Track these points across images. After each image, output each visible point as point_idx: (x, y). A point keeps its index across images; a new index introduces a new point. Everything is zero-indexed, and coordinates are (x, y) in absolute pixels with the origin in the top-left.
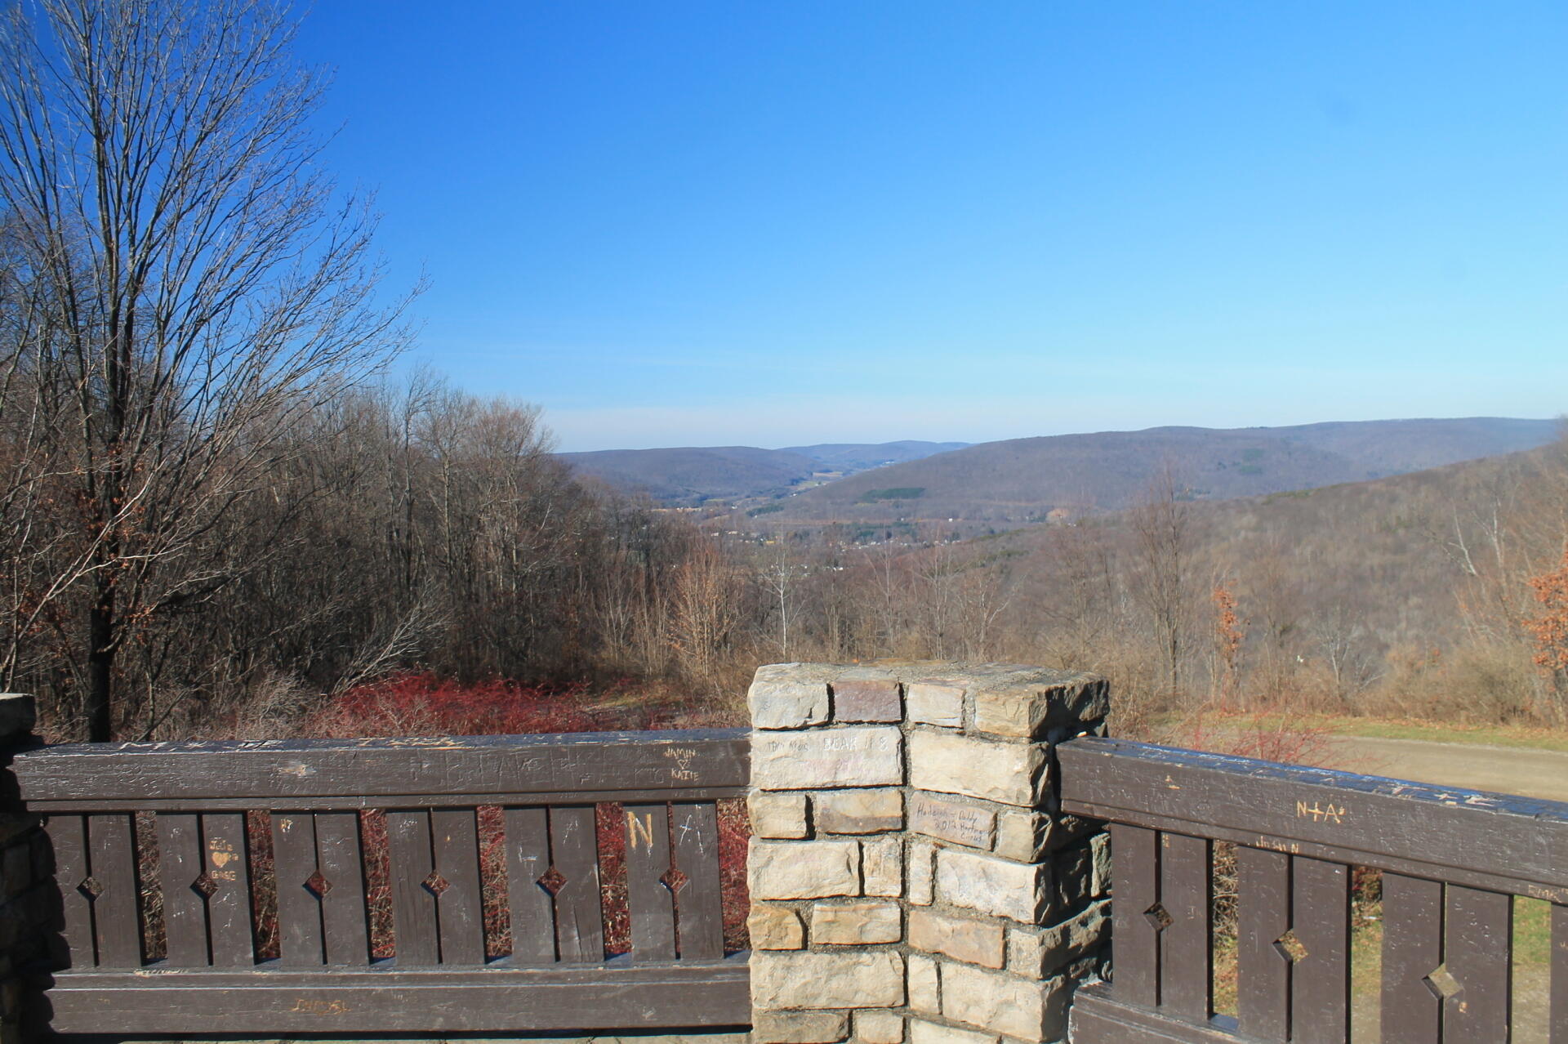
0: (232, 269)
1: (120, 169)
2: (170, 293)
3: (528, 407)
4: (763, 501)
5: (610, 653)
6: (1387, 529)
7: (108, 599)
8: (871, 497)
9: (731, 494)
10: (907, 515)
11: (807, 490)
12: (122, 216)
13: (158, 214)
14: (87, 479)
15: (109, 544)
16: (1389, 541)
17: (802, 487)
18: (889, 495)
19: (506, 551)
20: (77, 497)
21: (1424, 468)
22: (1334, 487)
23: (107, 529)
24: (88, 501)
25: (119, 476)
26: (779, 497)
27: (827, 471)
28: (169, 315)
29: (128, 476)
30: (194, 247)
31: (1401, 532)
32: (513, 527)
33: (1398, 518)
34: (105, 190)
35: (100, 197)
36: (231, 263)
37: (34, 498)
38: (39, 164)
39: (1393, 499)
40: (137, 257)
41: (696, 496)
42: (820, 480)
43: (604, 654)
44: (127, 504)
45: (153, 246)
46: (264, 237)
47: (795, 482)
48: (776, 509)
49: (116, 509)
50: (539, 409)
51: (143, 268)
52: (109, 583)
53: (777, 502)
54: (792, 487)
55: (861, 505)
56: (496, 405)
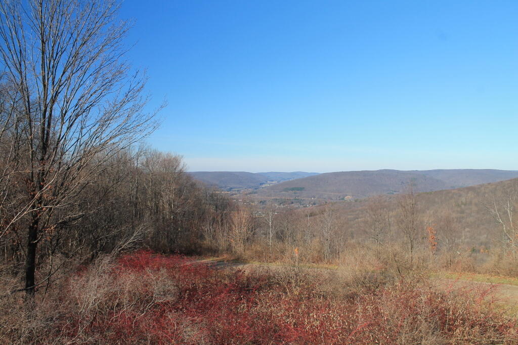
0: (91, 95)
1: (51, 55)
2: (67, 103)
3: (179, 156)
4: (250, 190)
5: (207, 242)
6: (459, 206)
7: (36, 222)
8: (286, 190)
9: (240, 188)
10: (298, 196)
11: (265, 187)
12: (50, 73)
13: (64, 73)
14: (30, 174)
15: (38, 200)
16: (459, 209)
17: (263, 186)
18: (293, 189)
19: (170, 205)
20: (27, 182)
21: (470, 185)
22: (441, 191)
23: (38, 195)
24: (31, 184)
25: (43, 174)
26: (256, 189)
27: (272, 181)
28: (66, 112)
29: (47, 174)
30: (77, 86)
31: (463, 206)
32: (172, 196)
33: (462, 202)
34: (44, 63)
35: (42, 65)
36: (91, 93)
37: (9, 181)
38: (19, 51)
39: (460, 196)
40: (55, 89)
41: (229, 188)
42: (270, 184)
43: (205, 242)
44: (46, 185)
45: (61, 86)
46: (104, 84)
47: (261, 184)
48: (255, 193)
49: (41, 187)
50: (182, 157)
51: (57, 93)
52: (37, 216)
53: (255, 191)
54: (260, 186)
55: (284, 192)
56: (168, 154)
